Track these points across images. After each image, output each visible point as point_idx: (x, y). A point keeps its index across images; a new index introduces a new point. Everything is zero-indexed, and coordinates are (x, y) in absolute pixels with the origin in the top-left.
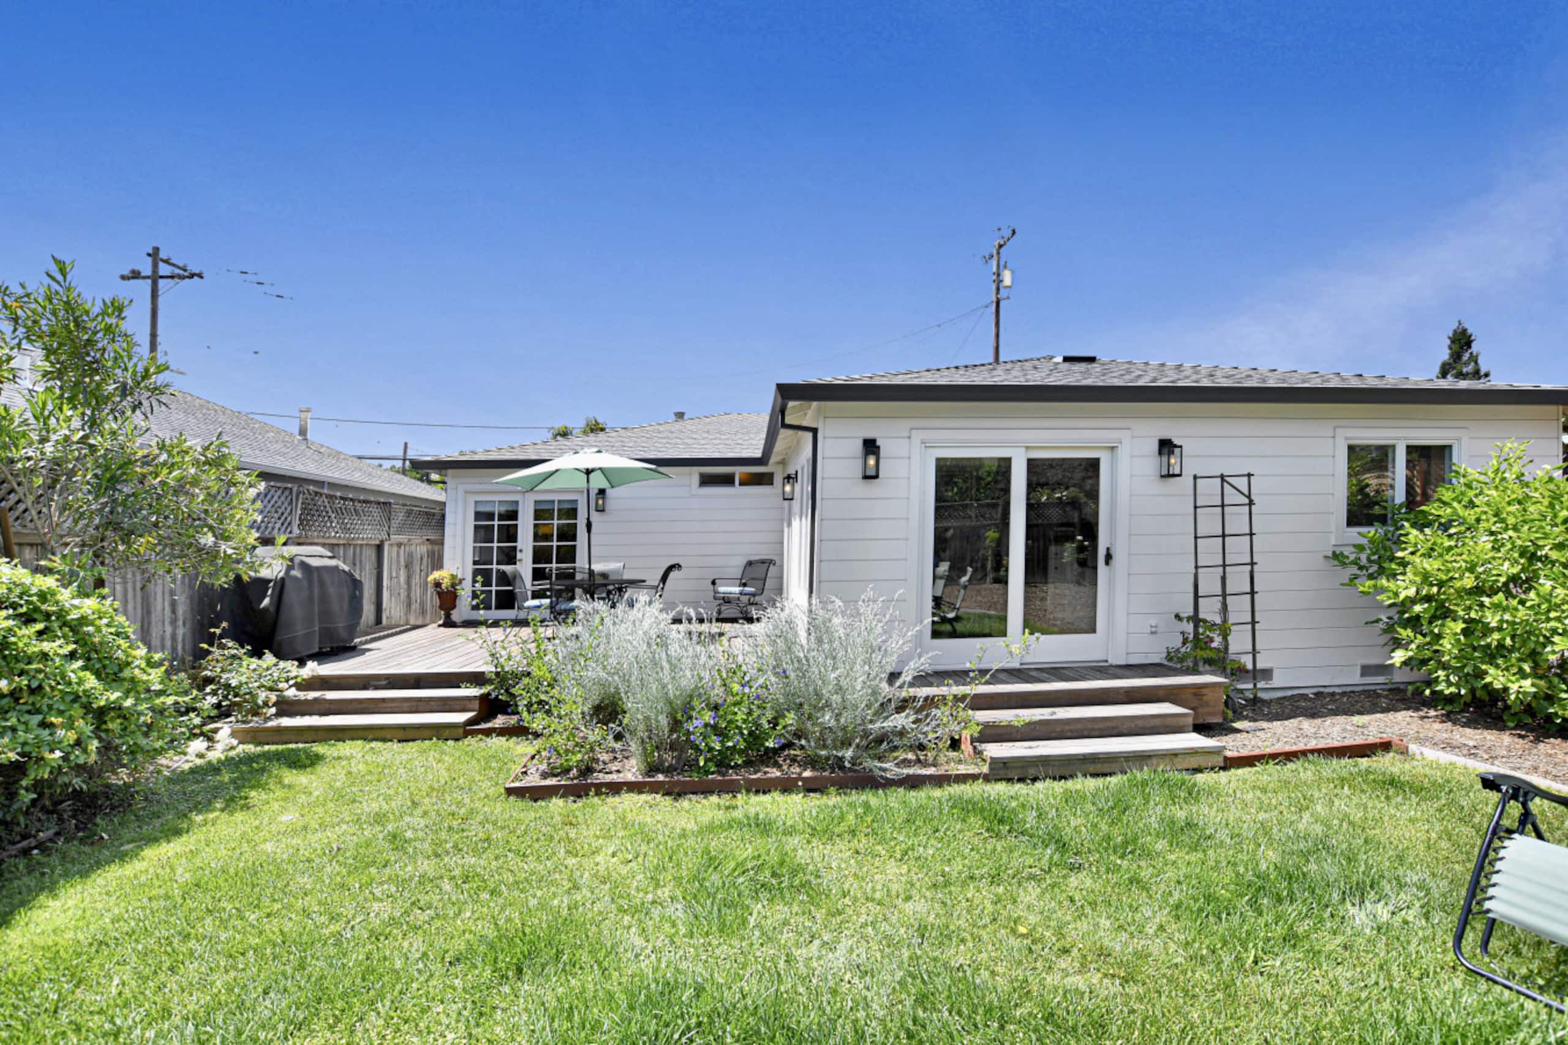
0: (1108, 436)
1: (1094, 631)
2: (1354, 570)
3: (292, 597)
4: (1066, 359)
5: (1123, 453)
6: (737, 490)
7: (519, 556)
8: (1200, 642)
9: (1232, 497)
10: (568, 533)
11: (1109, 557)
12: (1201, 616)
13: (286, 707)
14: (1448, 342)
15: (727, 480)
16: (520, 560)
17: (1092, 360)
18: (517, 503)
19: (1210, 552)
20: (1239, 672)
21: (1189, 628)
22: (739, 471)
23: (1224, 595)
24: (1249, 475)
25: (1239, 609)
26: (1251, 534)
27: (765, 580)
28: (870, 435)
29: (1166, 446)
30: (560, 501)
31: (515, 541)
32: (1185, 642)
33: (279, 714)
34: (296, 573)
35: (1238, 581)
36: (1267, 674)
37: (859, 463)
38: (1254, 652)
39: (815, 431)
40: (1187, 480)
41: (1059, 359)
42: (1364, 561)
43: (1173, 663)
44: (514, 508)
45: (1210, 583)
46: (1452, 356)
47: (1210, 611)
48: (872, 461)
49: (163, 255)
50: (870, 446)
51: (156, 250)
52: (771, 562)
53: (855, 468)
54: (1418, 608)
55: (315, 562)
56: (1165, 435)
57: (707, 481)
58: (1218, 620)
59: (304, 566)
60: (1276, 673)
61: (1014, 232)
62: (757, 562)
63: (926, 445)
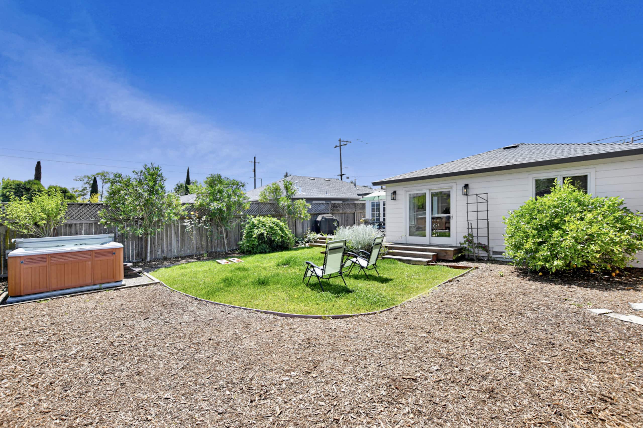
1: (450, 236)
3: (322, 224)
9: (480, 200)
11: (452, 217)
13: (316, 242)
16: (381, 216)
19: (472, 216)
23: (477, 228)
24: (487, 193)
25: (482, 232)
26: (488, 211)
28: (395, 190)
29: (466, 186)
33: (315, 243)
34: (324, 220)
35: (482, 224)
38: (488, 245)
47: (472, 233)
48: (393, 196)
49: (341, 140)
50: (393, 193)
51: (340, 139)
55: (327, 218)
56: (468, 183)
58: (475, 235)
59: (325, 218)
63: (406, 191)
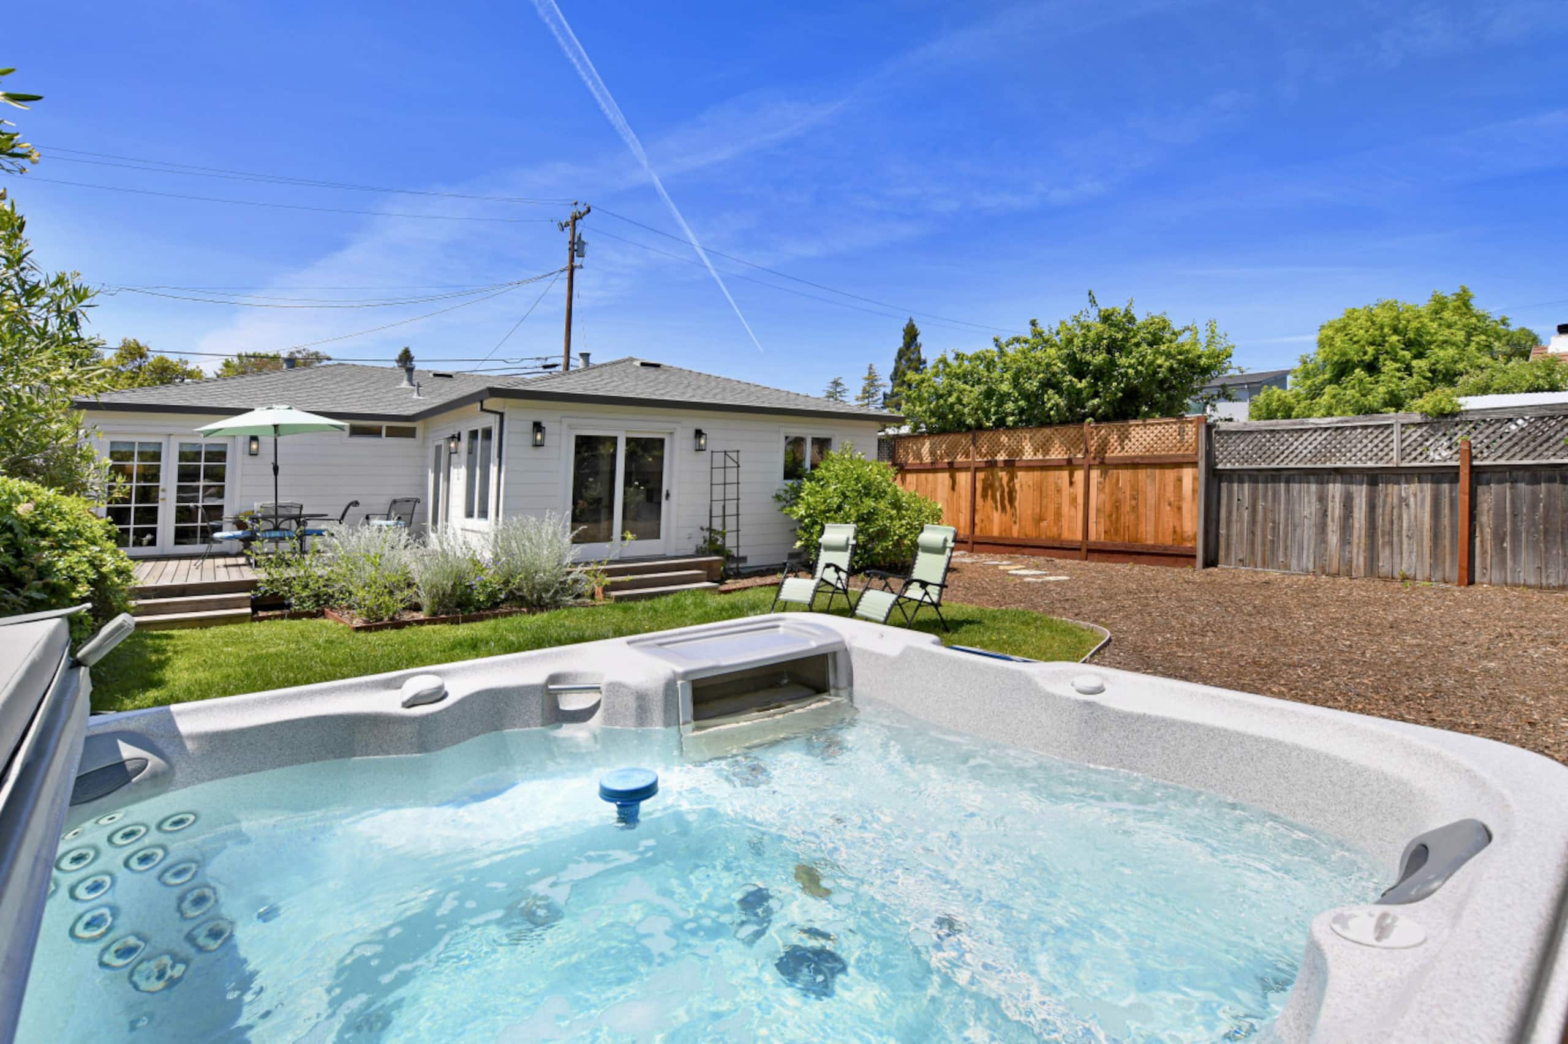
0: (669, 426)
1: (658, 537)
2: (784, 503)
4: (643, 364)
5: (677, 436)
6: (384, 441)
7: (161, 495)
8: (712, 541)
9: (730, 463)
10: (217, 475)
11: (668, 495)
12: (714, 527)
14: (903, 333)
15: (375, 432)
16: (164, 499)
17: (657, 366)
18: (160, 444)
19: (718, 492)
20: (729, 557)
21: (707, 534)
22: (384, 424)
23: (724, 516)
24: (738, 451)
25: (731, 523)
26: (738, 483)
27: (412, 515)
28: (537, 419)
29: (699, 433)
30: (207, 445)
31: (158, 481)
32: (705, 541)
35: (731, 509)
36: (744, 559)
37: (530, 436)
38: (738, 547)
39: (502, 415)
40: (708, 452)
41: (638, 364)
42: (788, 498)
43: (700, 552)
44: (157, 450)
45: (717, 511)
46: (905, 344)
47: (717, 525)
48: (539, 437)
50: (538, 427)
52: (417, 501)
53: (528, 438)
54: (806, 521)
56: (699, 427)
57: (355, 431)
58: (720, 529)
60: (749, 559)
61: (589, 211)
62: (402, 501)
63: (570, 427)
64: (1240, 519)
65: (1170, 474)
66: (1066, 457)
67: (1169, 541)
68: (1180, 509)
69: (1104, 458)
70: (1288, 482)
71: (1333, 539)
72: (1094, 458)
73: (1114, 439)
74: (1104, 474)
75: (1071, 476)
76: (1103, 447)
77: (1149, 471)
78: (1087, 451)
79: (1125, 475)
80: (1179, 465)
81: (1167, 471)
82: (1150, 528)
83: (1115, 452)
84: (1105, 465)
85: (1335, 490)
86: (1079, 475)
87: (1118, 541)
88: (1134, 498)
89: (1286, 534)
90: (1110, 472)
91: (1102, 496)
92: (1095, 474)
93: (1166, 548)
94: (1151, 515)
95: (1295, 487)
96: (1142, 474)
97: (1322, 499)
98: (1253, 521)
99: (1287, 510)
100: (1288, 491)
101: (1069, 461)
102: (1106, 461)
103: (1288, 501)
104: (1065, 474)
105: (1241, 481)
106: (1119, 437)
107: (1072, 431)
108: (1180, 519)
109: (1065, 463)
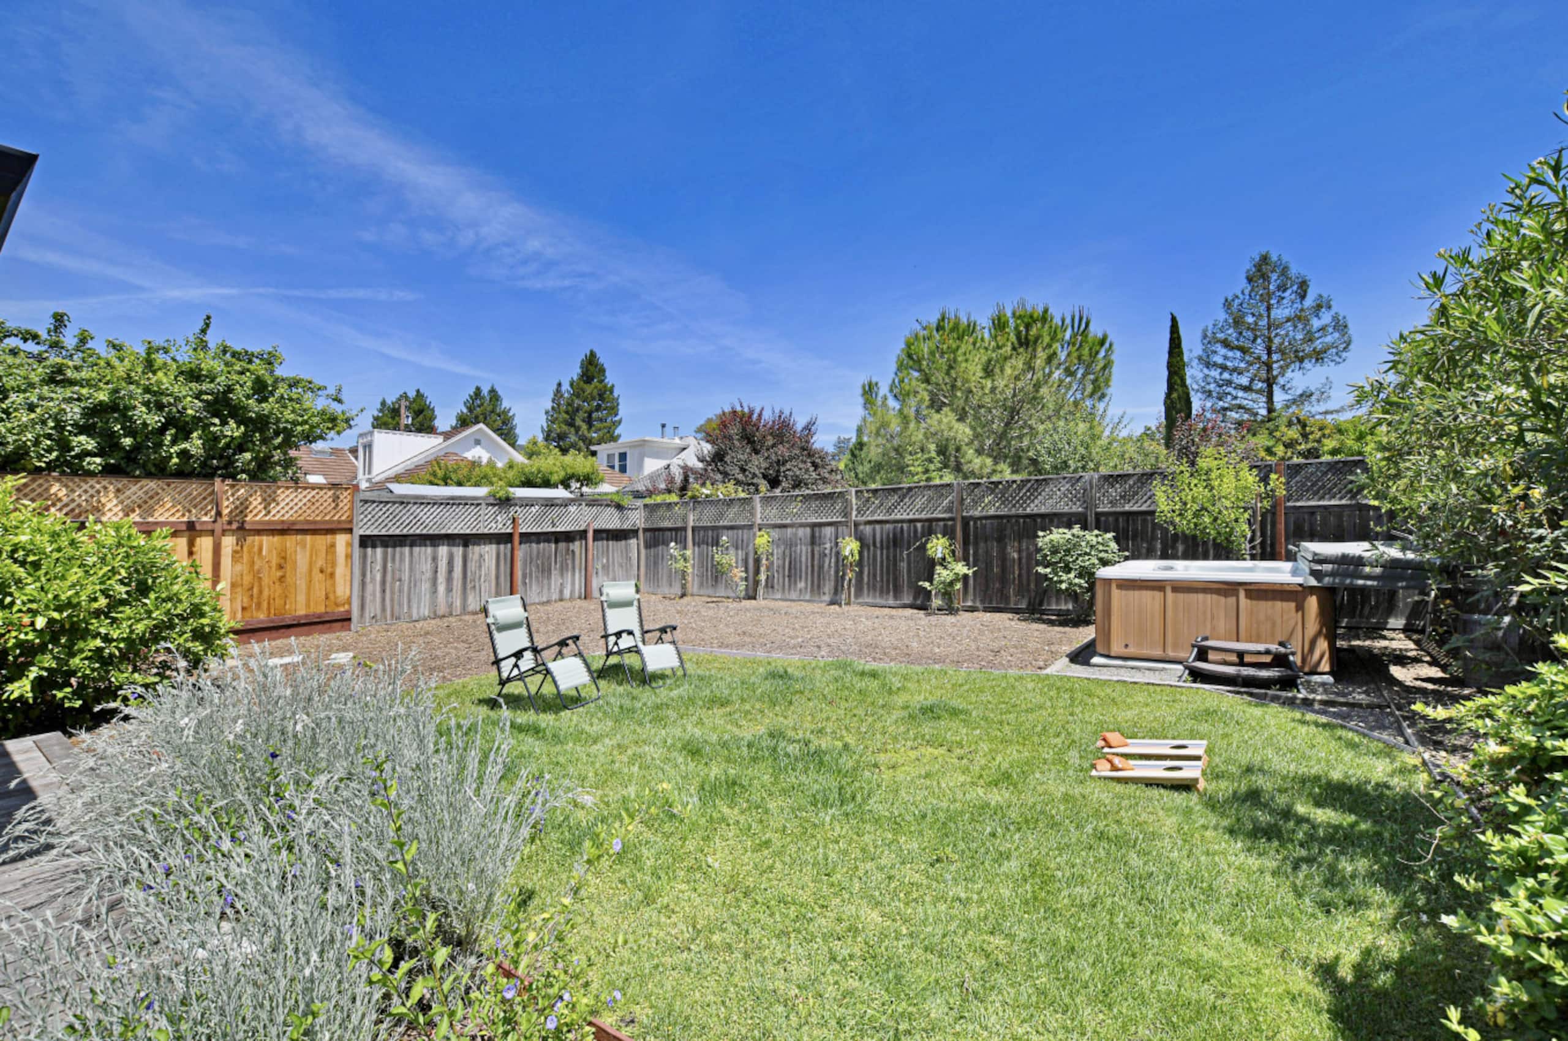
64: (373, 579)
65: (322, 541)
66: (185, 519)
67: (321, 609)
68: (332, 575)
69: (243, 522)
70: (411, 546)
71: (442, 588)
72: (230, 523)
73: (256, 501)
74: (240, 542)
75: (191, 544)
76: (242, 508)
77: (299, 537)
78: (219, 514)
79: (267, 542)
80: (332, 531)
81: (318, 537)
82: (301, 598)
83: (256, 514)
84: (242, 530)
85: (443, 550)
86: (205, 544)
87: (261, 617)
88: (280, 567)
89: (410, 589)
90: (250, 539)
91: (239, 567)
92: (228, 542)
93: (320, 616)
94: (302, 584)
95: (416, 549)
96: (291, 541)
97: (435, 559)
98: (383, 582)
99: (411, 569)
100: (411, 553)
101: (191, 526)
102: (247, 527)
103: (411, 562)
104: (182, 542)
105: (374, 546)
106: (264, 500)
107: (195, 488)
108: (334, 585)
109: (184, 527)
